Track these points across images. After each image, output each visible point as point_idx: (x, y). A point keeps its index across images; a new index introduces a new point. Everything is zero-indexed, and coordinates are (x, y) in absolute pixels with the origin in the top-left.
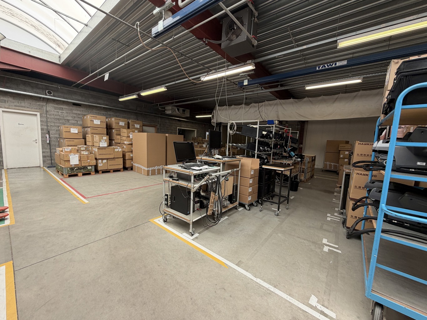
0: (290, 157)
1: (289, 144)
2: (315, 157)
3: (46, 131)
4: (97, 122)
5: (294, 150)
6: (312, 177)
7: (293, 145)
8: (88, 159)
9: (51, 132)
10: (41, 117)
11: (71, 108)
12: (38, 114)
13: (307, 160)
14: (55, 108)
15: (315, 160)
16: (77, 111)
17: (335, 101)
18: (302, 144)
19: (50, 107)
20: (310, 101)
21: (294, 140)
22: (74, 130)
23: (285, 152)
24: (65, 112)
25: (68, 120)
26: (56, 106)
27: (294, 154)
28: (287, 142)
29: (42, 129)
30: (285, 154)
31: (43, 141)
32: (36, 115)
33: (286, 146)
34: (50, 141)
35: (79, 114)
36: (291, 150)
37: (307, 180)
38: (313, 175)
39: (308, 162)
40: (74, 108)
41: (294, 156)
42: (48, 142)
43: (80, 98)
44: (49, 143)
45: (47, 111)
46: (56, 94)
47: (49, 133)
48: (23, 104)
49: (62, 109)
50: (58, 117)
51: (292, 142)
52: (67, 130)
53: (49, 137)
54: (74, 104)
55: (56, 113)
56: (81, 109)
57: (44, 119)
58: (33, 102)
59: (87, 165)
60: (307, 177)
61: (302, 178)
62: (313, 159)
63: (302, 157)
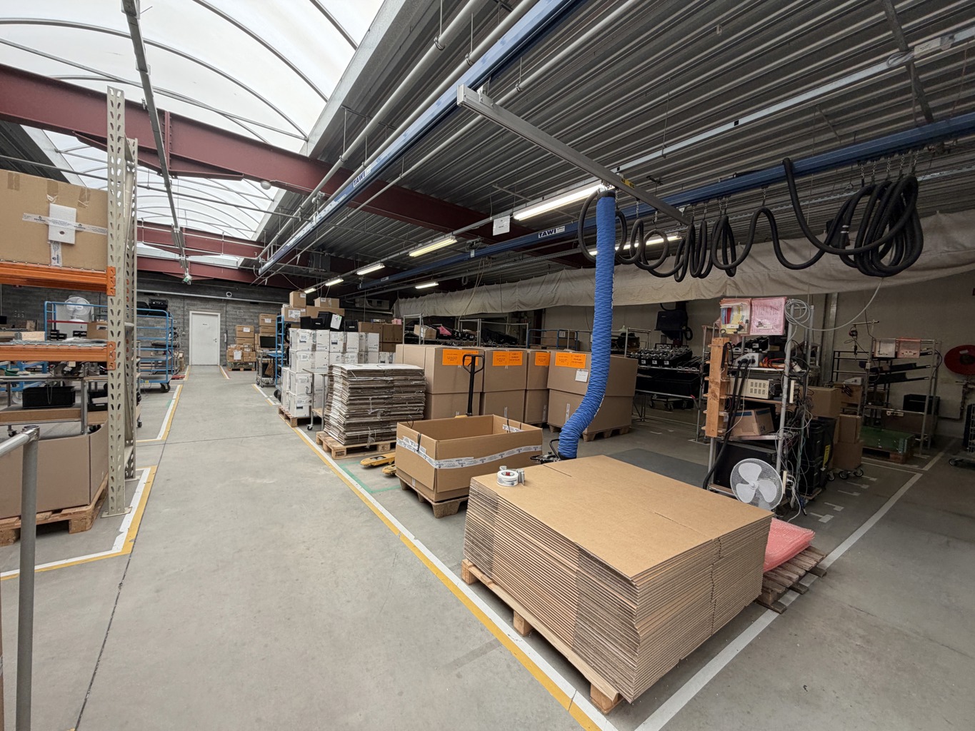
3: (225, 331)
4: (268, 321)
8: (249, 356)
9: (229, 331)
10: (221, 317)
11: (248, 306)
12: (219, 314)
14: (234, 308)
16: (254, 309)
19: (230, 308)
22: (247, 330)
24: (242, 312)
25: (245, 319)
26: (235, 306)
29: (221, 329)
31: (222, 340)
32: (217, 315)
34: (227, 340)
35: (256, 313)
40: (252, 306)
42: (225, 341)
43: (258, 296)
44: (226, 343)
45: (226, 311)
46: (236, 294)
47: (227, 333)
48: (207, 306)
49: (240, 308)
50: (236, 317)
52: (240, 329)
53: (227, 337)
54: (252, 303)
55: (233, 313)
56: (259, 307)
57: (224, 319)
58: (215, 304)
59: (248, 361)
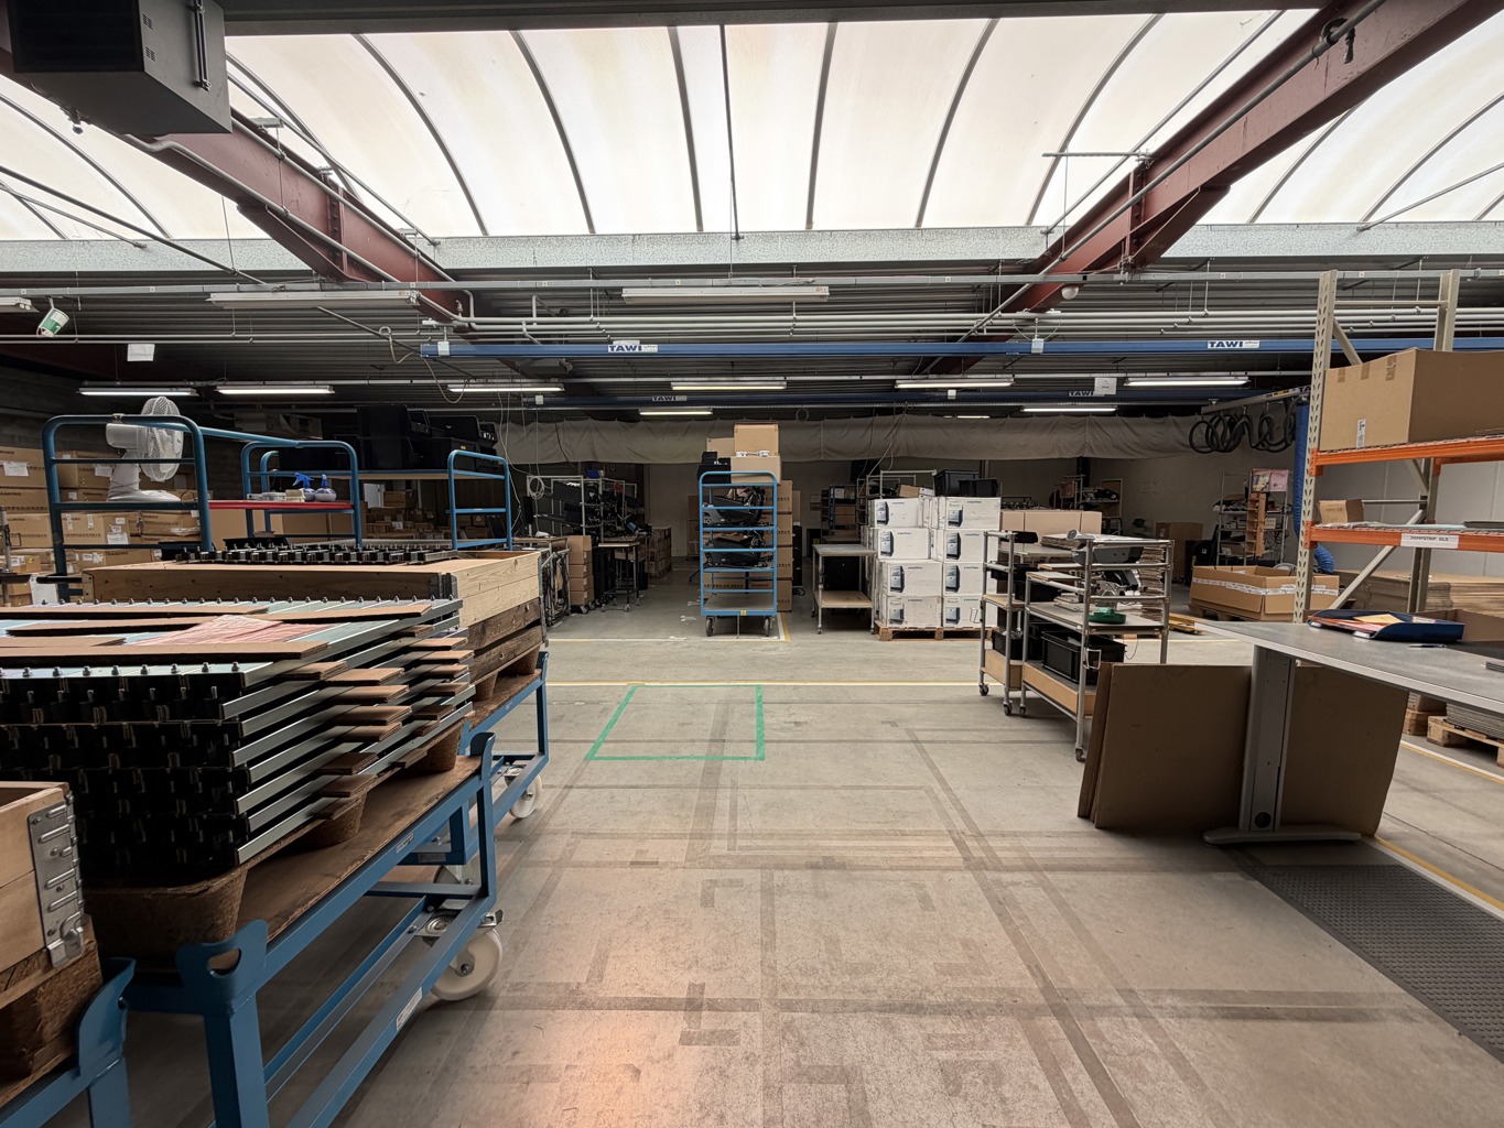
0: (629, 532)
1: (625, 508)
2: (669, 530)
4: (16, 470)
5: (633, 519)
6: (669, 569)
7: (631, 510)
13: (656, 536)
15: (670, 536)
17: (686, 432)
18: (643, 506)
20: (649, 429)
21: (632, 503)
23: (619, 524)
27: (634, 527)
28: (620, 505)
30: (619, 528)
33: (620, 512)
36: (629, 520)
37: (662, 574)
38: (670, 567)
39: (659, 540)
41: (636, 529)
51: (629, 506)
60: (660, 569)
61: (653, 571)
62: (667, 536)
63: (648, 529)
